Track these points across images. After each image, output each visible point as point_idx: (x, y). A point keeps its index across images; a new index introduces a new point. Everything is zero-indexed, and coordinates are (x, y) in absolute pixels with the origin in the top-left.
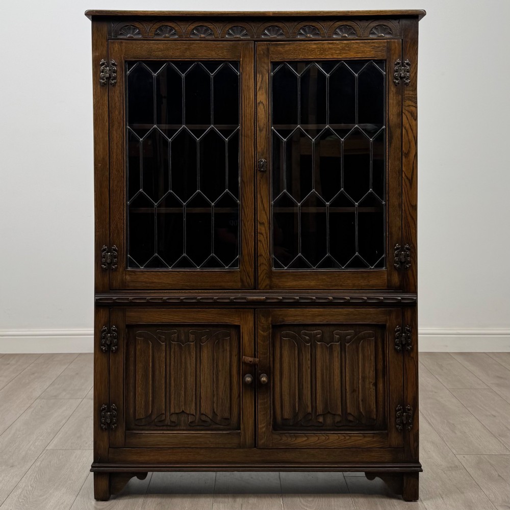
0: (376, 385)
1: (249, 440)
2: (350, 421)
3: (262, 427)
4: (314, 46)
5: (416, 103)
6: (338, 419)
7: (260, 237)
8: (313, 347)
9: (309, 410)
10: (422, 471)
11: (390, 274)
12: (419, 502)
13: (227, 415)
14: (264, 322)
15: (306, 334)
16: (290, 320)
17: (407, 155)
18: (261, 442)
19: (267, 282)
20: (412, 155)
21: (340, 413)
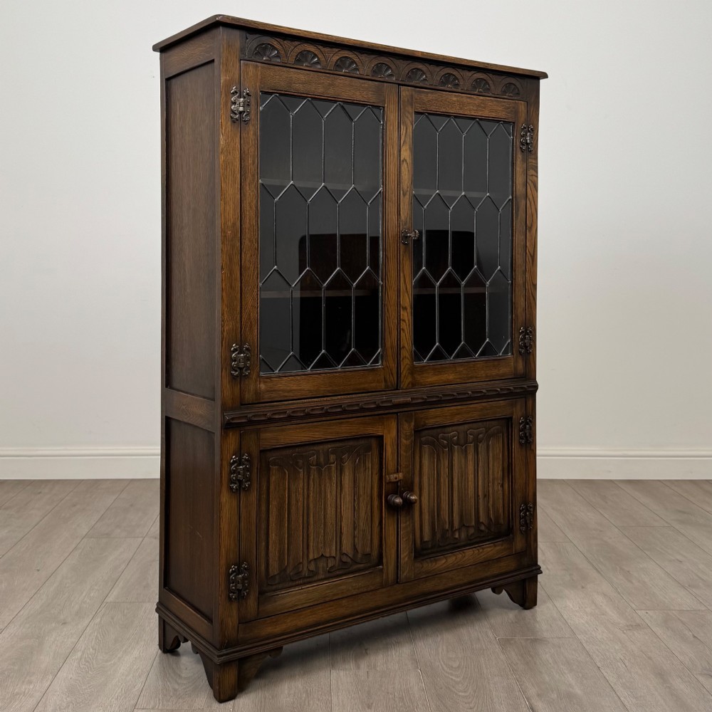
0: (502, 486)
1: (391, 576)
2: (482, 531)
3: (405, 556)
4: (455, 99)
5: (537, 172)
6: (472, 531)
7: (403, 325)
8: (451, 451)
9: (447, 527)
10: (541, 573)
11: (516, 361)
12: (537, 608)
13: (368, 550)
14: (408, 428)
15: (444, 438)
16: (431, 422)
17: (531, 228)
18: (404, 574)
19: (410, 379)
20: (534, 230)
21: (473, 524)
